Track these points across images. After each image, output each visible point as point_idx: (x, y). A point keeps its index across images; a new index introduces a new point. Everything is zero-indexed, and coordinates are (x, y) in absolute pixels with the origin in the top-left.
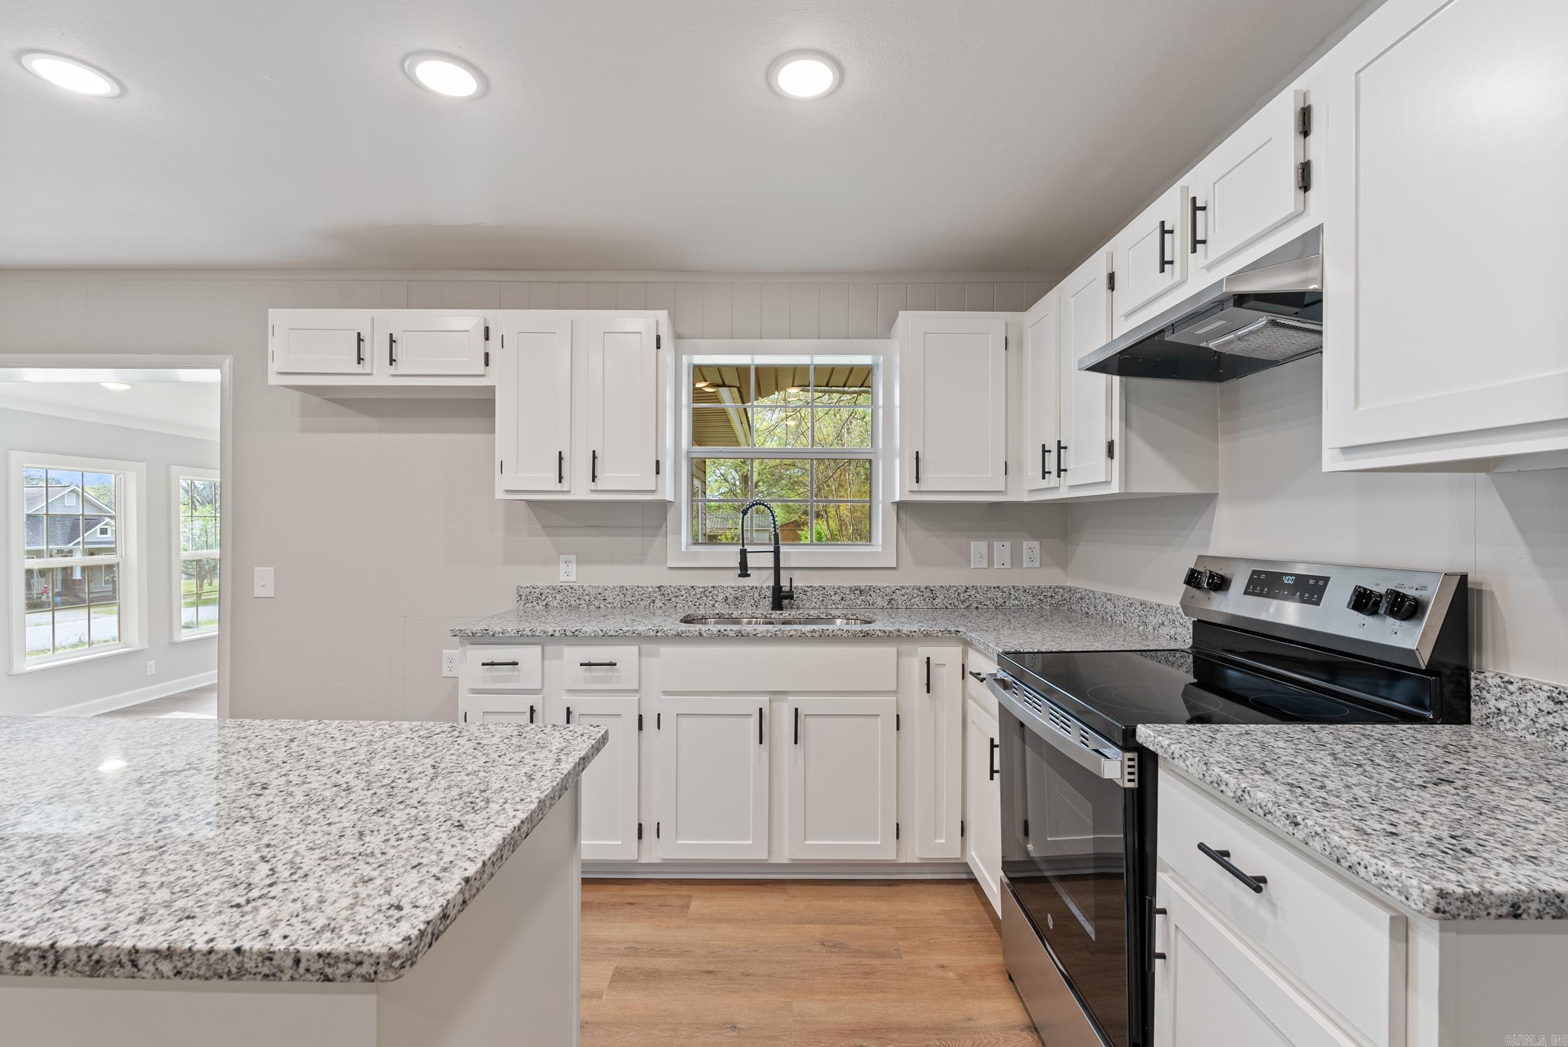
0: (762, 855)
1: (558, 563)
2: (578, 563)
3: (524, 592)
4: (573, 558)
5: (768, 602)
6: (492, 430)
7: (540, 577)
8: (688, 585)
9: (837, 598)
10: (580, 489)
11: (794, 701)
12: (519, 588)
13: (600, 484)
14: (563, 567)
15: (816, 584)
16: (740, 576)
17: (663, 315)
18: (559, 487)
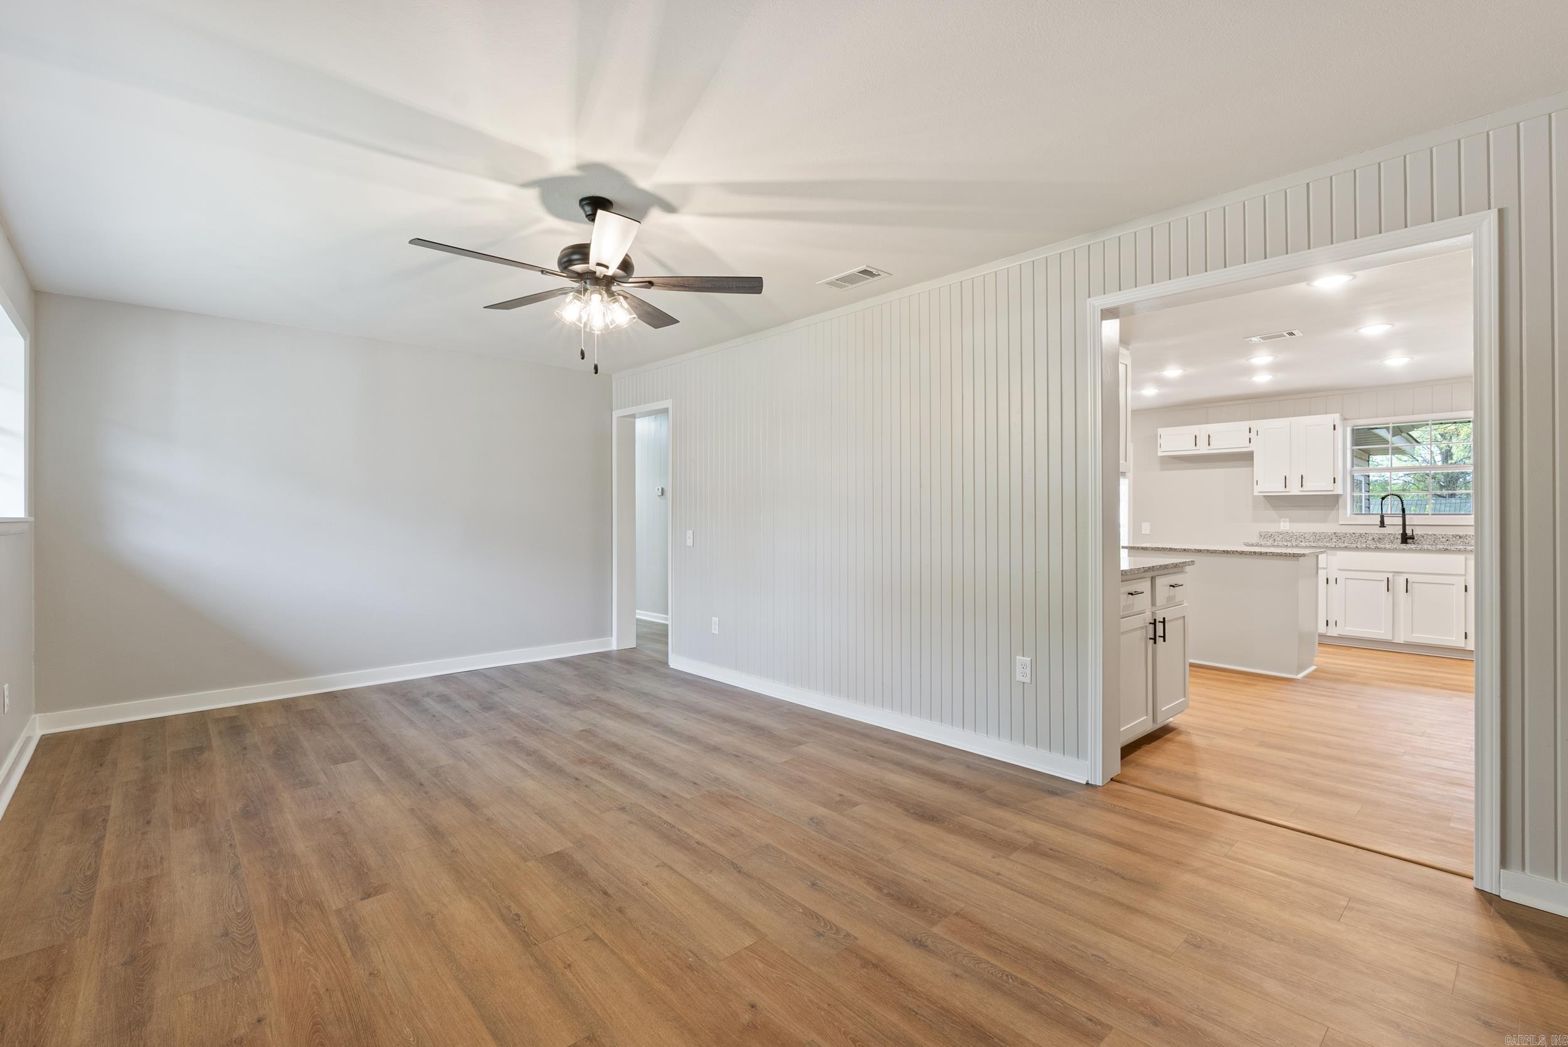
0: (1389, 637)
1: (1280, 522)
2: (1290, 522)
3: (1263, 534)
4: (1288, 519)
5: (1399, 541)
6: (1253, 466)
7: (1271, 528)
8: (1351, 532)
9: (1444, 540)
10: (1294, 490)
11: (1407, 576)
12: (1260, 532)
13: (1304, 488)
14: (1282, 524)
15: (1430, 533)
16: (1380, 527)
17: (1337, 416)
18: (1284, 490)
